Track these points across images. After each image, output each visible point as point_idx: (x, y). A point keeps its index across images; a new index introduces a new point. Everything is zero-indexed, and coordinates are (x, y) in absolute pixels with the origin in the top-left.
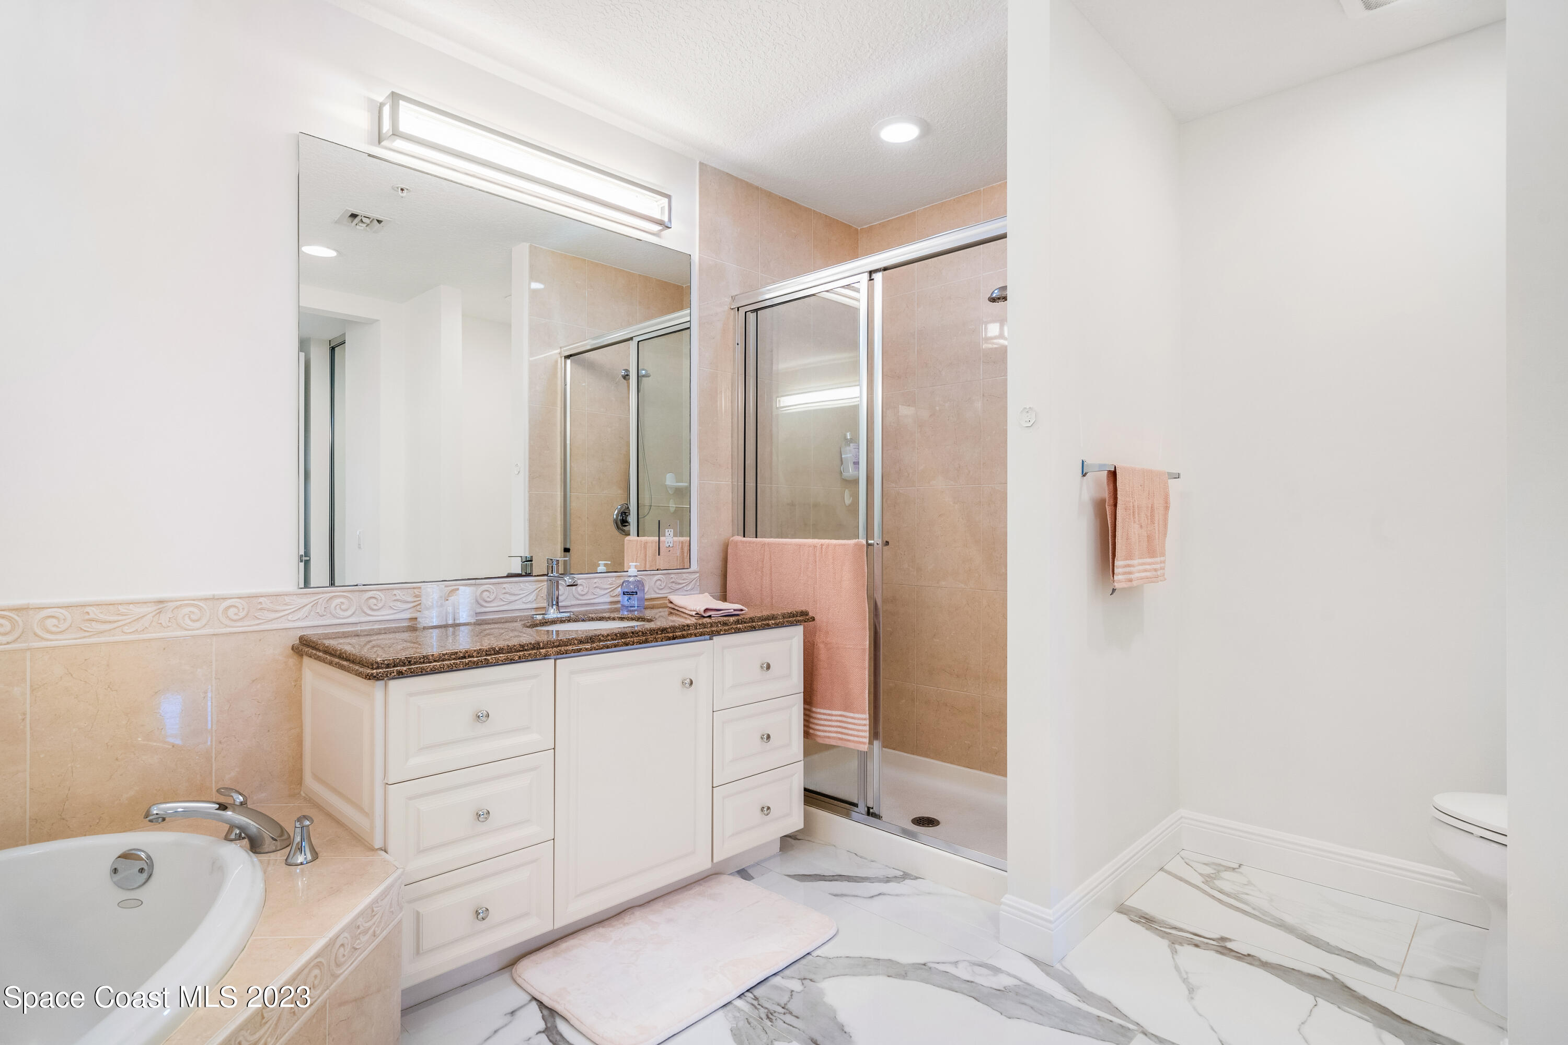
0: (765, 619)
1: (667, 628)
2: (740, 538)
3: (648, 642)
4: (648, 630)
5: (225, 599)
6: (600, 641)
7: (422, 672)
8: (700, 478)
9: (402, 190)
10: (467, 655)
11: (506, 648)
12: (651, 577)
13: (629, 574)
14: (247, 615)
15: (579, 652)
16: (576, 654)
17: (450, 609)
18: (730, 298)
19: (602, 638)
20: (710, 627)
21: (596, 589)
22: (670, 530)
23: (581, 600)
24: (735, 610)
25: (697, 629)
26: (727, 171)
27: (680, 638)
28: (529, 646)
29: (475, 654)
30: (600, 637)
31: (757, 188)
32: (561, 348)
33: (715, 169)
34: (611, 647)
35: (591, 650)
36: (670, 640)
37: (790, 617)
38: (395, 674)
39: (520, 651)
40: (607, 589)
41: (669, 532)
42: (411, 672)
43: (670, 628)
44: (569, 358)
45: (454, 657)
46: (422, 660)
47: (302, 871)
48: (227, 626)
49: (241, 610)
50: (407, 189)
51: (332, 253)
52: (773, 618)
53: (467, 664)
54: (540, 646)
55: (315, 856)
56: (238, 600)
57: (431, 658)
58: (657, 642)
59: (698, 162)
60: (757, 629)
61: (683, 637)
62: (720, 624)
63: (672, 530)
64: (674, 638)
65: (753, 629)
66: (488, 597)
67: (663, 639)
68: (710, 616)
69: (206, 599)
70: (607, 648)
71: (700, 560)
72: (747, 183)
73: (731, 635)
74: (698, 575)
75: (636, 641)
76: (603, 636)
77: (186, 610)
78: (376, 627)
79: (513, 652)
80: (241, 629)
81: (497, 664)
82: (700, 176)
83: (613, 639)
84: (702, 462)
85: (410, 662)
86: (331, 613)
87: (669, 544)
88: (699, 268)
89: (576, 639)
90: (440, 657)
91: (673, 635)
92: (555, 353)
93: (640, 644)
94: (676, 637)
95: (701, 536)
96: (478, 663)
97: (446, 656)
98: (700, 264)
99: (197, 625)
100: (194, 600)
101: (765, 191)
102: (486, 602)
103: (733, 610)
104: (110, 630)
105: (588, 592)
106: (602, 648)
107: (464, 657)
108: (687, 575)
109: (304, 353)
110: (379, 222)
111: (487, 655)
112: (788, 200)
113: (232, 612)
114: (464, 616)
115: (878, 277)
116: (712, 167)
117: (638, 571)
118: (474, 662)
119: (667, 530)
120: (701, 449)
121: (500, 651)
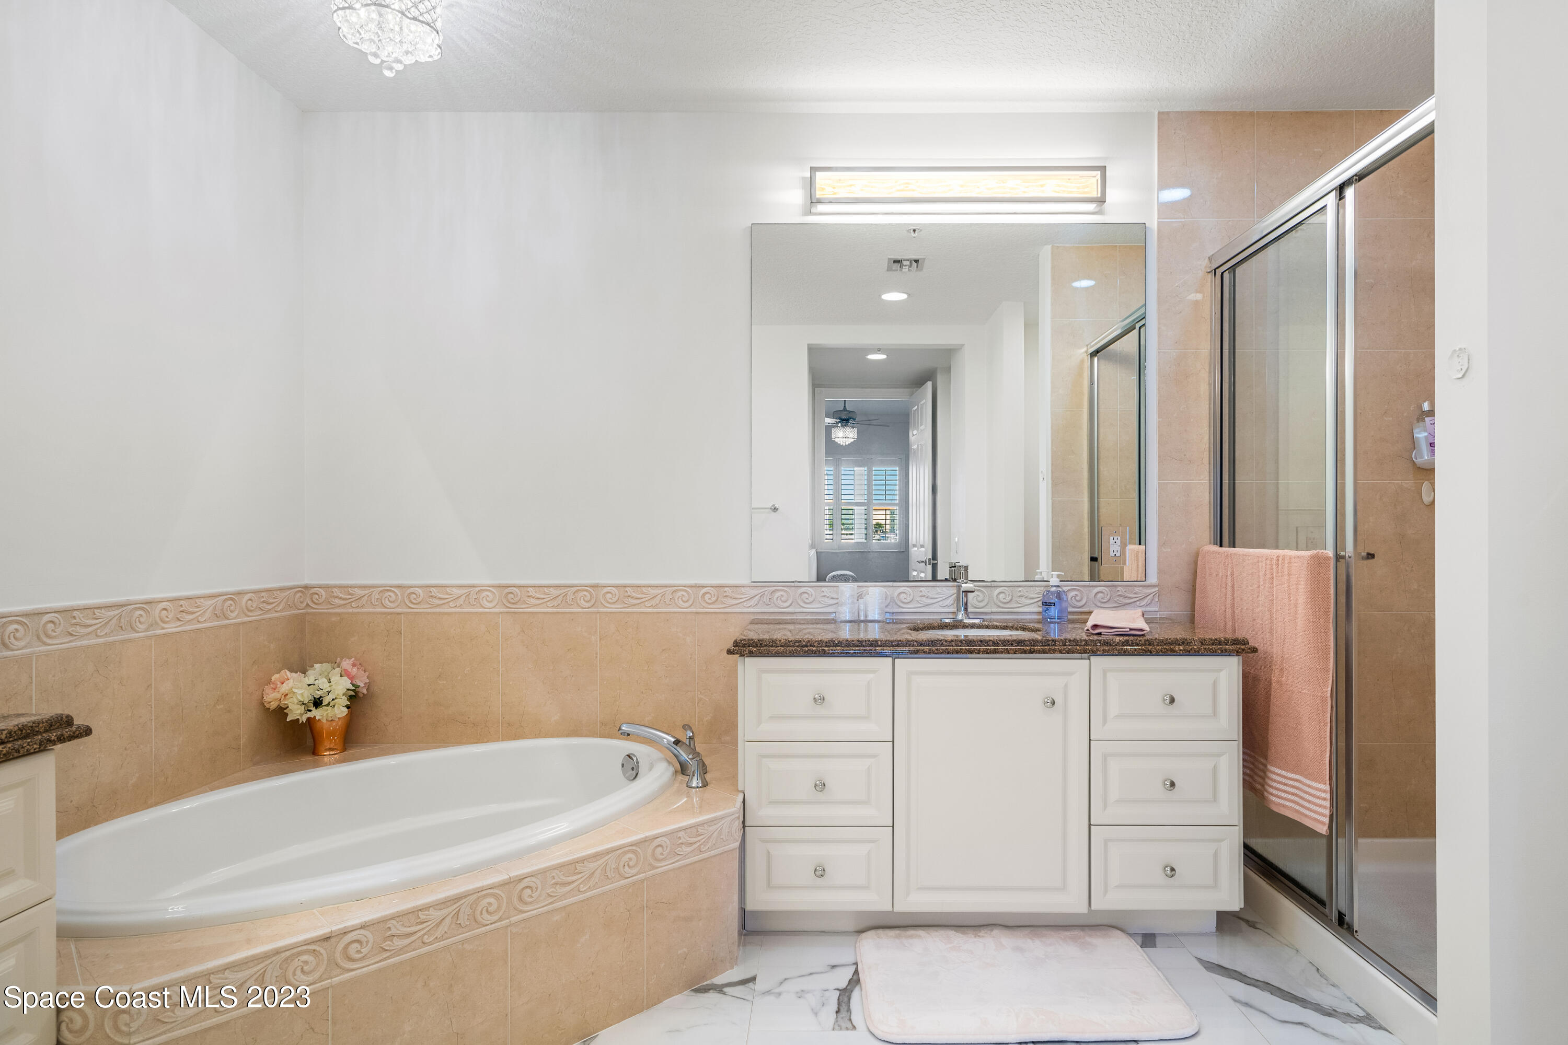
0: (1171, 644)
1: (1025, 641)
2: (1216, 548)
3: (998, 653)
4: (1000, 641)
5: (703, 587)
6: (942, 645)
7: (768, 654)
8: (1159, 478)
9: (914, 231)
10: (809, 644)
11: (844, 642)
12: (1091, 588)
13: (1051, 584)
14: (717, 600)
15: (916, 654)
16: (913, 656)
17: (862, 607)
18: (1207, 260)
19: (944, 643)
20: (1085, 645)
21: (1021, 598)
22: (1116, 538)
23: (1003, 608)
24: (1131, 629)
25: (1065, 645)
26: (1199, 109)
27: (1039, 653)
28: (867, 642)
29: (815, 644)
30: (942, 642)
31: (1251, 114)
32: (1087, 346)
33: (1182, 112)
34: (953, 654)
35: (929, 653)
36: (1026, 653)
37: (1213, 644)
38: (747, 652)
39: (858, 646)
40: (1034, 598)
41: (1115, 540)
42: (760, 653)
43: (1029, 640)
44: (1096, 355)
45: (797, 644)
46: (771, 644)
47: (696, 792)
48: (704, 607)
49: (713, 596)
50: (918, 229)
51: (903, 296)
52: (1183, 643)
53: (806, 652)
54: (878, 643)
55: (705, 785)
56: (712, 589)
57: (778, 643)
58: (1009, 653)
59: (1156, 113)
60: (1154, 653)
61: (1044, 652)
62: (1100, 643)
63: (1119, 538)
64: (1031, 652)
65: (1148, 653)
66: (905, 598)
67: (1016, 651)
68: (1100, 634)
69: (692, 586)
70: (948, 654)
71: (1161, 572)
72: (1234, 114)
73: (1112, 657)
74: (1157, 589)
75: (982, 650)
76: (946, 641)
77: (680, 593)
78: (809, 617)
79: (851, 647)
80: (712, 610)
81: (833, 655)
82: (1159, 128)
83: (957, 646)
84: (1162, 459)
85: (761, 644)
86: (774, 603)
87: (1115, 553)
88: (1158, 234)
89: (916, 641)
90: (786, 643)
91: (1031, 649)
92: (1082, 353)
93: (987, 653)
94: (1034, 652)
95: (1162, 544)
96: (816, 652)
97: (791, 643)
98: (1159, 230)
99: (687, 605)
100: (684, 587)
101: (1265, 113)
102: (904, 603)
103: (1129, 629)
104: (638, 604)
105: (1011, 600)
106: (941, 653)
107: (807, 646)
108: (1141, 588)
109: (931, 382)
110: (917, 261)
111: (826, 646)
112: (1307, 112)
113: (707, 596)
114: (874, 614)
115: (1350, 193)
116: (1177, 112)
117: (1061, 581)
118: (813, 651)
119: (1111, 538)
120: (1161, 443)
121: (840, 644)
